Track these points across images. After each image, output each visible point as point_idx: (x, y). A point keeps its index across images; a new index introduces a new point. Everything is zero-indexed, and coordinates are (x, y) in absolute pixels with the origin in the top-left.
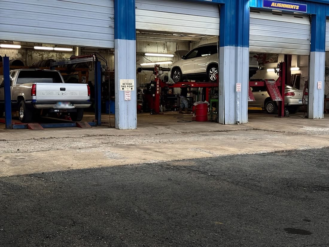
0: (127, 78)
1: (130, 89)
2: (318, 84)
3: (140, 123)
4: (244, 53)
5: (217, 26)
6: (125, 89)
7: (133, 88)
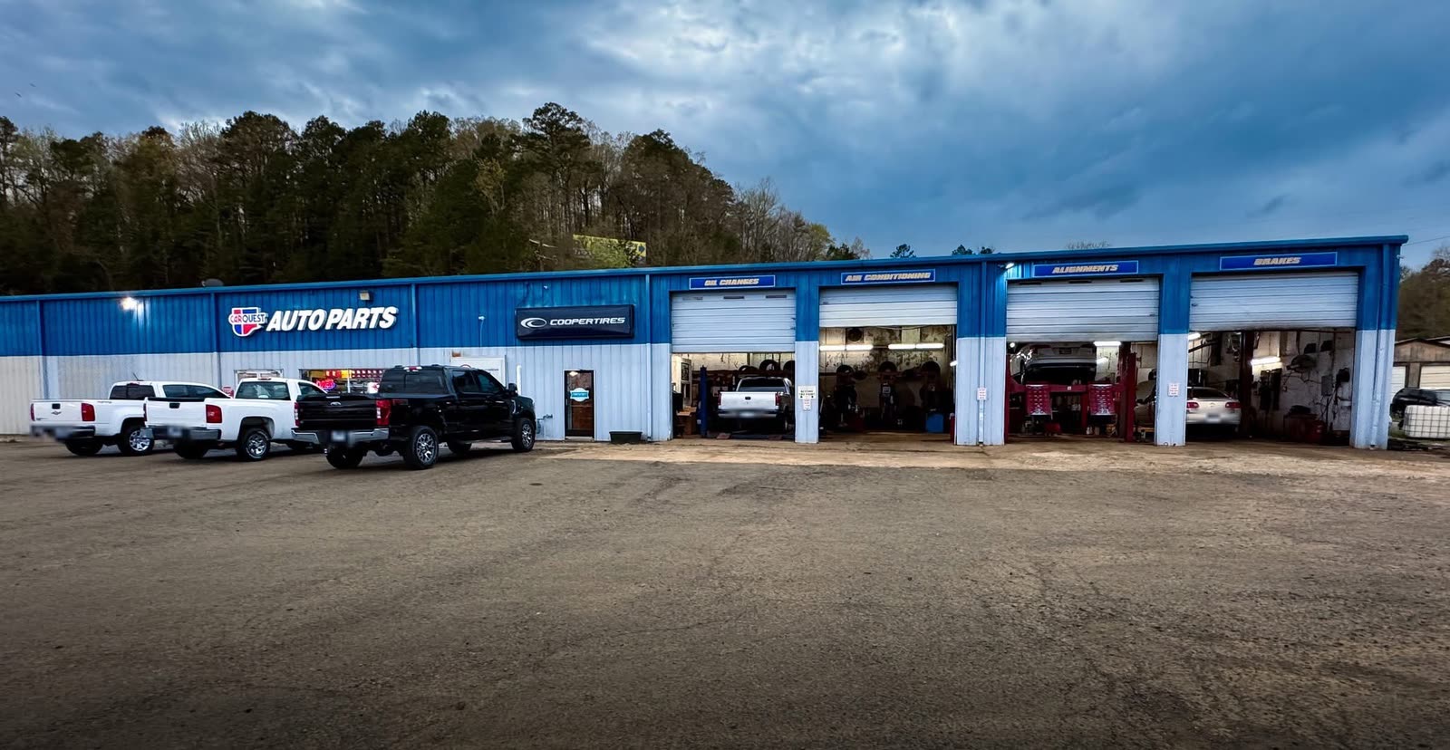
0: (808, 384)
1: (810, 397)
2: (1170, 387)
3: (823, 436)
4: (998, 345)
5: (955, 312)
6: (804, 397)
7: (815, 397)
